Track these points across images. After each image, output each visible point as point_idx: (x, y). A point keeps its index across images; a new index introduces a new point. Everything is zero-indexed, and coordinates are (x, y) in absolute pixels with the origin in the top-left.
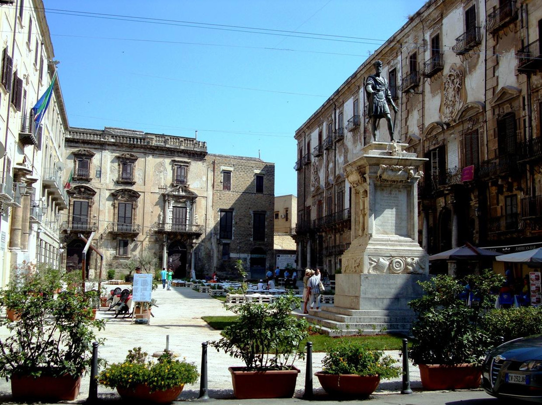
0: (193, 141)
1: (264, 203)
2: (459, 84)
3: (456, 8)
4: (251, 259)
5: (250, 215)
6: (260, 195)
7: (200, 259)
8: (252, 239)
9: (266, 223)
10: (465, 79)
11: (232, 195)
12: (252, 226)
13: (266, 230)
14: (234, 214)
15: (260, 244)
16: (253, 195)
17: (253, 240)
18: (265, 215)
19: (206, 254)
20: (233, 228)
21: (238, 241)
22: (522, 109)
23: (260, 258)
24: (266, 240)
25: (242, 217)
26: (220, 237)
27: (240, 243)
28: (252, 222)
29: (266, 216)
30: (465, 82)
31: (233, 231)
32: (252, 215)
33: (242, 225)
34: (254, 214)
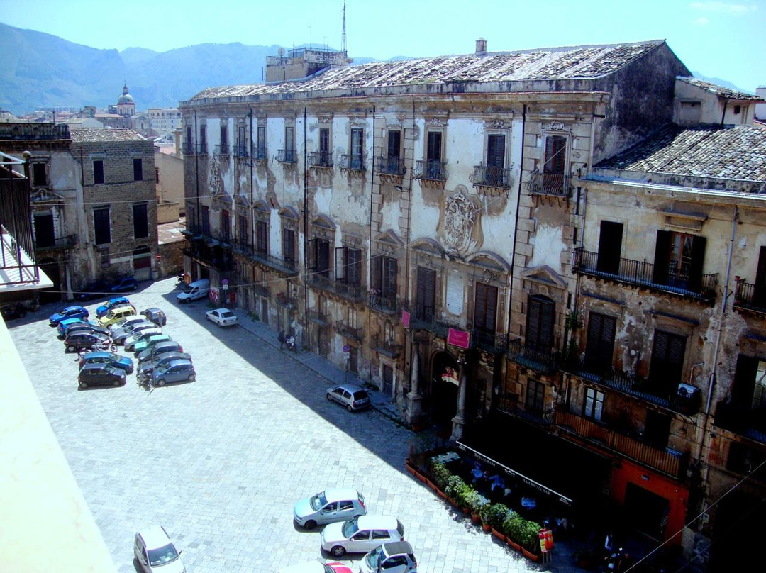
0: (50, 126)
1: (144, 192)
2: (472, 219)
3: (473, 119)
4: (134, 260)
5: (129, 209)
6: (139, 182)
7: (75, 275)
8: (133, 238)
9: (148, 215)
10: (480, 218)
11: (105, 189)
12: (132, 222)
13: (149, 223)
14: (110, 211)
15: (143, 242)
16: (131, 184)
17: (135, 238)
18: (146, 205)
19: (82, 267)
20: (111, 229)
21: (118, 244)
22: (565, 305)
23: (145, 258)
24: (149, 235)
25: (120, 214)
26: (97, 243)
27: (120, 245)
28: (132, 217)
29: (148, 207)
30: (480, 220)
31: (111, 233)
32: (132, 208)
33: (121, 223)
34: (134, 207)
